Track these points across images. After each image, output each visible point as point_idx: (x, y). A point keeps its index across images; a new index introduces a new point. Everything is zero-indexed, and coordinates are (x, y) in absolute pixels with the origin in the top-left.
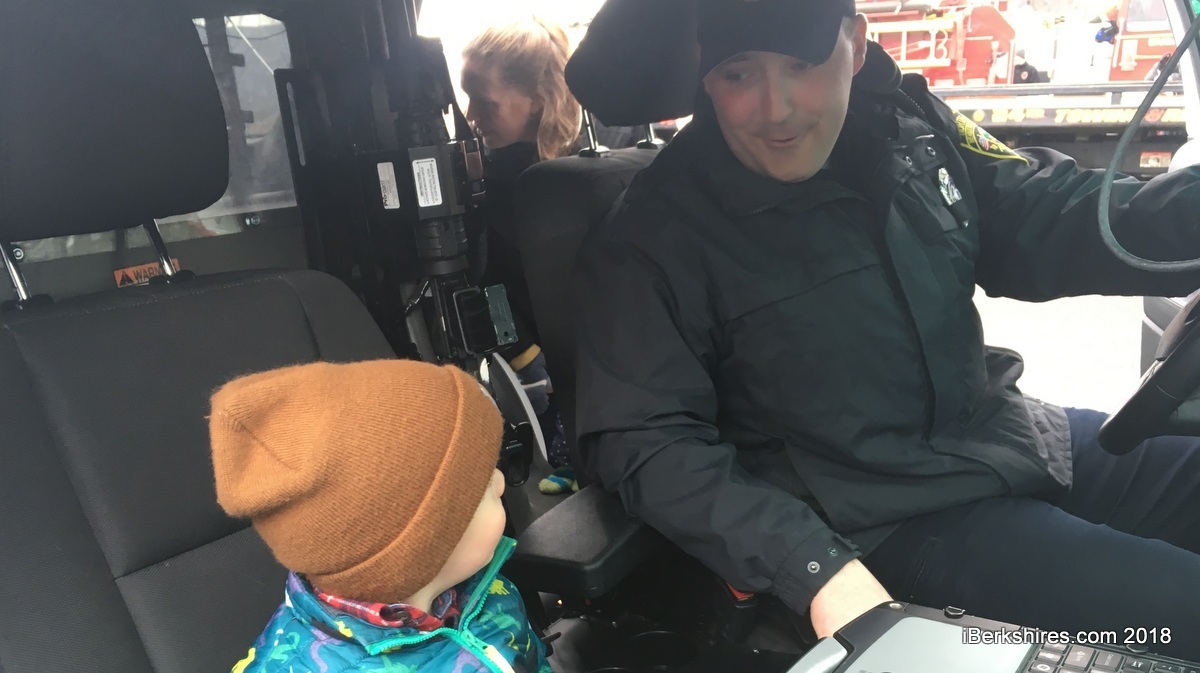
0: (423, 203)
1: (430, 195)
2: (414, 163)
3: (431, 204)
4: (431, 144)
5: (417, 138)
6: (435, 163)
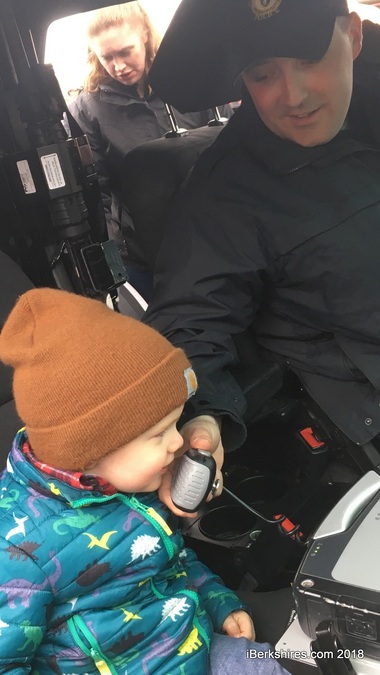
0: (51, 187)
1: (56, 180)
2: (42, 158)
3: (58, 187)
4: (53, 143)
5: (42, 140)
6: (56, 157)
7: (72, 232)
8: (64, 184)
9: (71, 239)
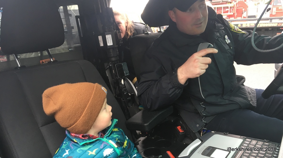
0: (108, 45)
1: (110, 43)
2: (106, 36)
4: (110, 31)
5: (107, 30)
6: (111, 36)
7: (113, 59)
8: (112, 44)
9: (113, 61)
